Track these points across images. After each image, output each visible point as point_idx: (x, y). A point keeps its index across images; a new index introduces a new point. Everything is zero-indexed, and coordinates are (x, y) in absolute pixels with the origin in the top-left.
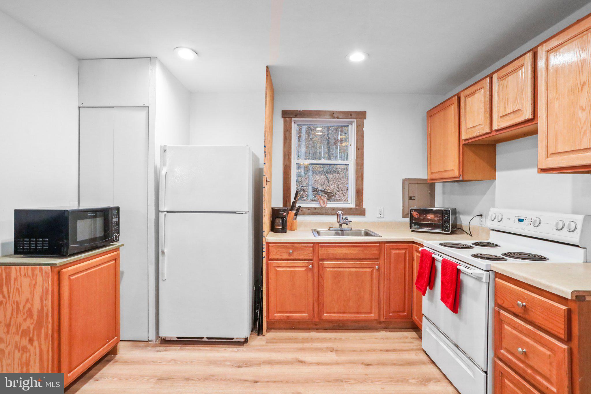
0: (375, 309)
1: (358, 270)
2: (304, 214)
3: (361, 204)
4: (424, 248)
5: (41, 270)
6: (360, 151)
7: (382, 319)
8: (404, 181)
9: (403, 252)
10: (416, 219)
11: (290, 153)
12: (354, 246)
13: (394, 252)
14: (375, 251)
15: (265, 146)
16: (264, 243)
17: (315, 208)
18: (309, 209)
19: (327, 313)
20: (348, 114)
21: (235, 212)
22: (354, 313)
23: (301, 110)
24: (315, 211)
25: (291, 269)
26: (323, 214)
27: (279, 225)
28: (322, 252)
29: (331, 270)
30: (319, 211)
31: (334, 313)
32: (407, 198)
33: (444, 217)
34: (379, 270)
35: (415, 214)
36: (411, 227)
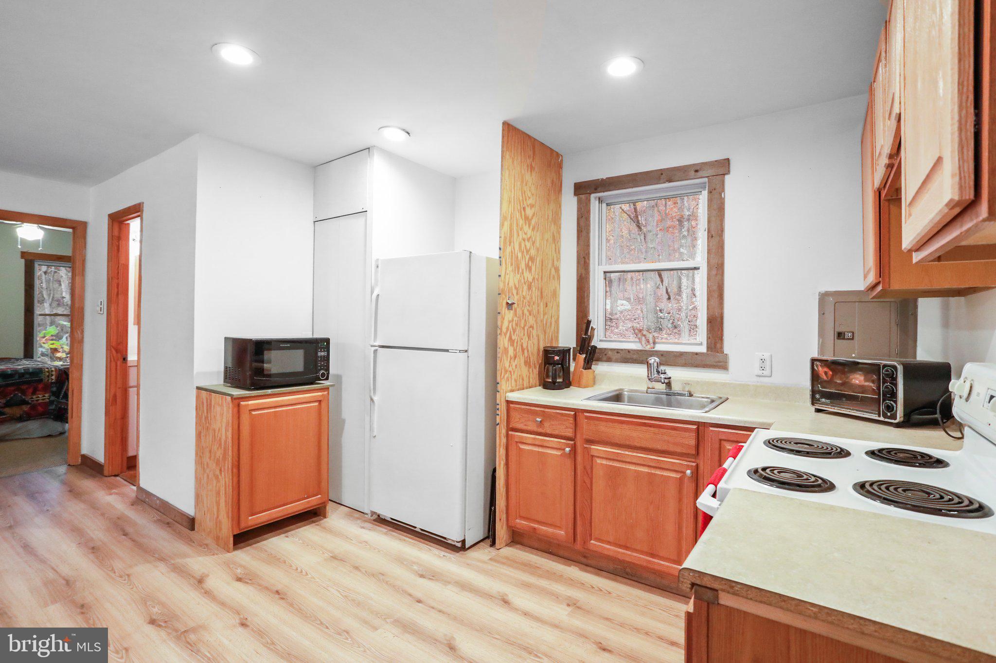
1: (653, 471)
2: (609, 360)
3: (718, 345)
6: (716, 238)
8: (824, 297)
10: (824, 383)
11: (587, 254)
12: (645, 425)
14: (688, 440)
15: (500, 249)
16: (499, 401)
17: (629, 351)
18: (618, 351)
19: (597, 539)
20: (691, 171)
21: (447, 351)
23: (604, 178)
24: (628, 356)
25: (540, 450)
29: (604, 462)
30: (635, 357)
31: (609, 543)
32: (830, 335)
33: (884, 383)
34: (694, 479)
35: (821, 370)
36: (814, 401)
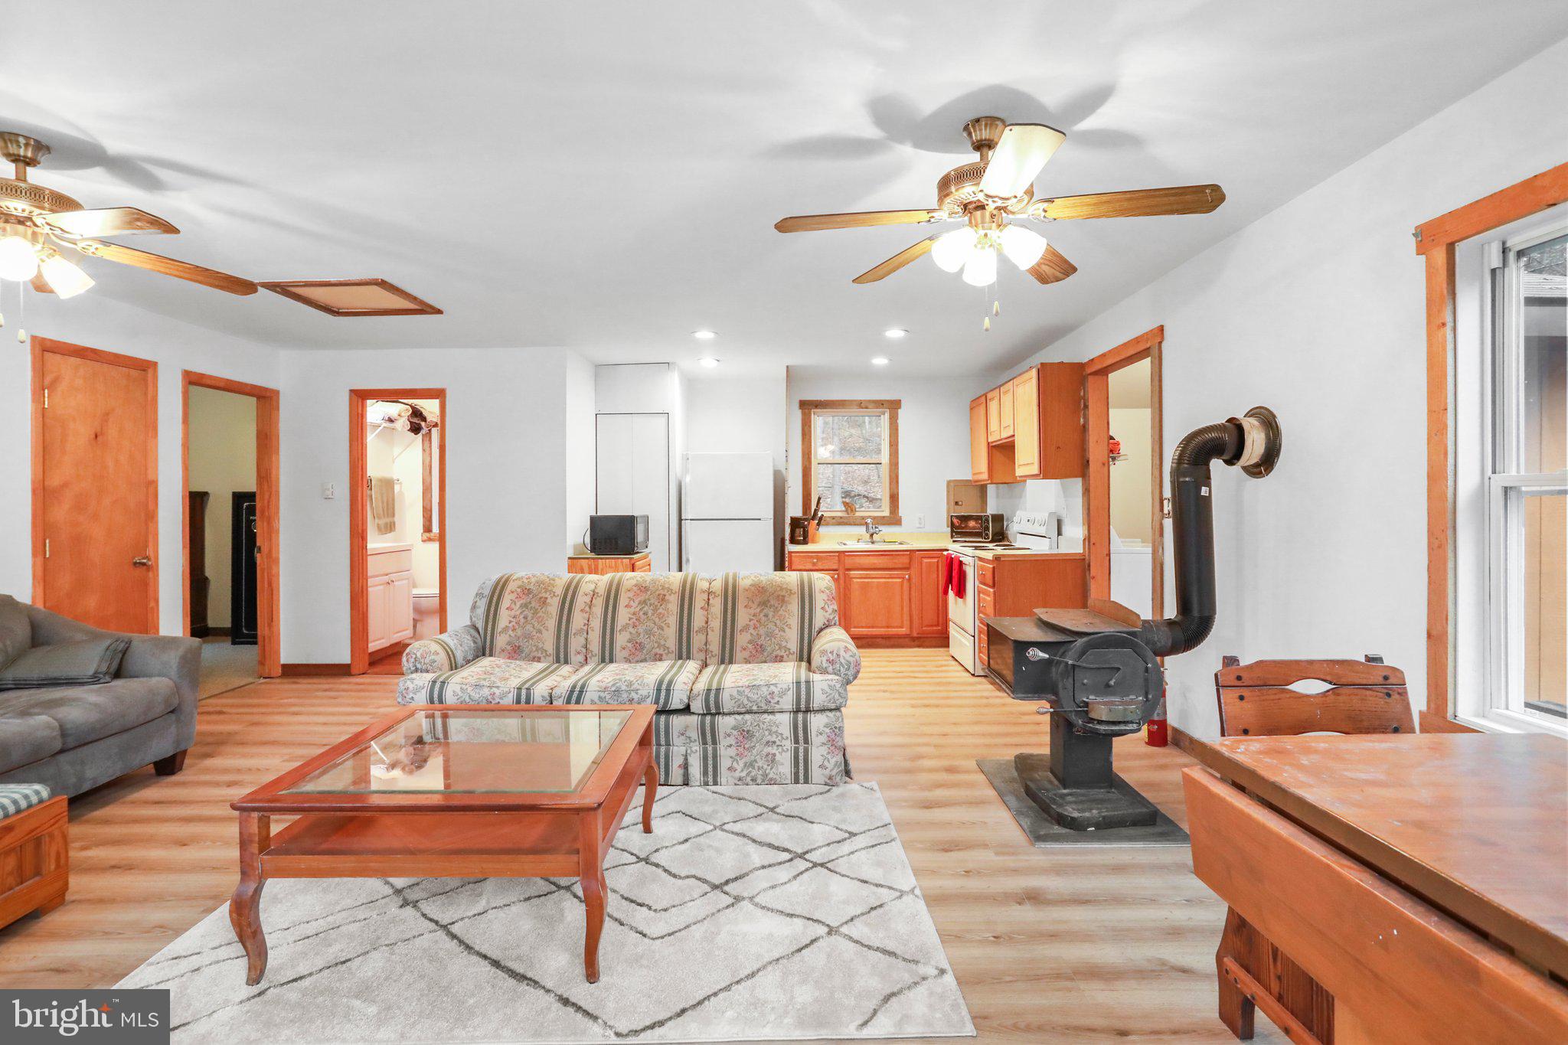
0: (907, 623)
1: (887, 580)
2: (827, 524)
3: (896, 512)
4: (949, 552)
5: (622, 562)
6: (894, 447)
7: (915, 635)
8: (949, 482)
9: (935, 560)
10: (957, 528)
11: (811, 451)
12: (882, 555)
13: (925, 560)
14: (905, 560)
16: (787, 552)
17: (844, 518)
18: (833, 518)
19: (855, 627)
20: (880, 404)
21: (760, 519)
22: (884, 627)
23: (821, 400)
24: (842, 520)
26: (850, 524)
27: (800, 536)
28: (849, 562)
29: (859, 580)
30: (845, 521)
31: (862, 627)
32: (953, 503)
33: (984, 524)
34: (909, 580)
35: (955, 521)
36: (952, 537)
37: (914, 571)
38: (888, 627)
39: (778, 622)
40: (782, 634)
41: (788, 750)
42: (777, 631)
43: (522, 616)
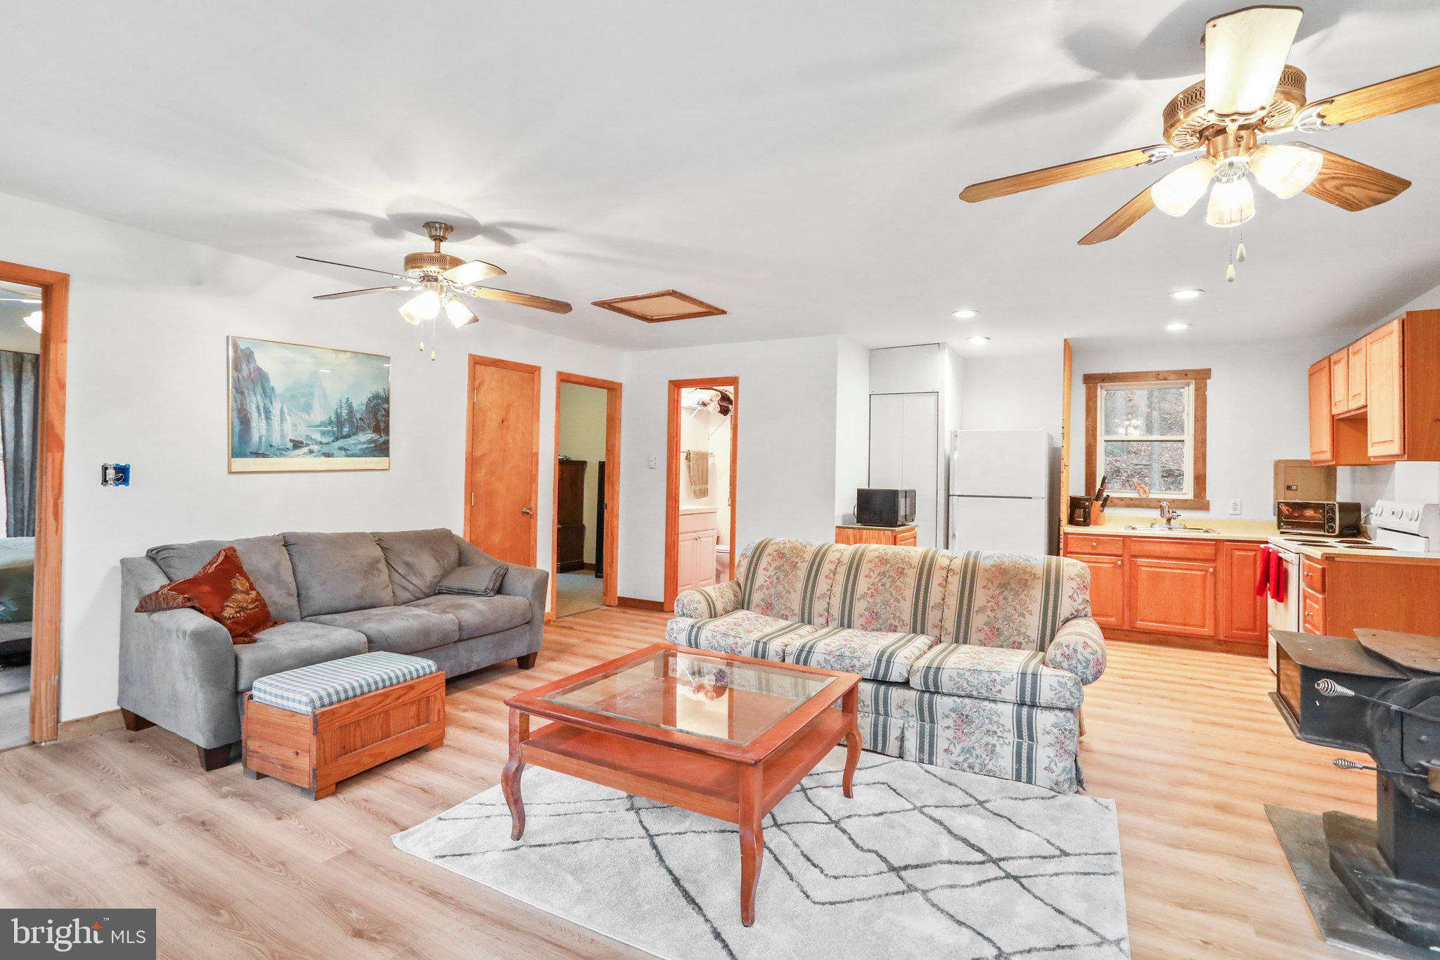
0: (1210, 622)
1: (1185, 572)
2: (1115, 505)
3: (1202, 495)
4: (1269, 545)
6: (1201, 423)
7: (1222, 637)
8: (1278, 463)
9: (1252, 553)
10: (1287, 517)
11: (1096, 428)
12: (1178, 543)
13: (1238, 553)
14: (1209, 551)
16: (1062, 533)
17: (1131, 499)
18: (1122, 499)
19: (1142, 620)
20: (1184, 374)
22: (1181, 624)
24: (1132, 502)
25: (1094, 565)
26: (1142, 507)
27: (1080, 518)
28: (1136, 548)
29: (1147, 569)
30: (1136, 503)
31: (1152, 621)
32: (1282, 487)
33: (1327, 513)
34: (1215, 574)
35: (1284, 508)
36: (1279, 527)
37: (1222, 563)
38: (1185, 625)
39: (1018, 607)
40: (1022, 619)
41: (1010, 743)
42: (1016, 616)
43: (775, 577)
